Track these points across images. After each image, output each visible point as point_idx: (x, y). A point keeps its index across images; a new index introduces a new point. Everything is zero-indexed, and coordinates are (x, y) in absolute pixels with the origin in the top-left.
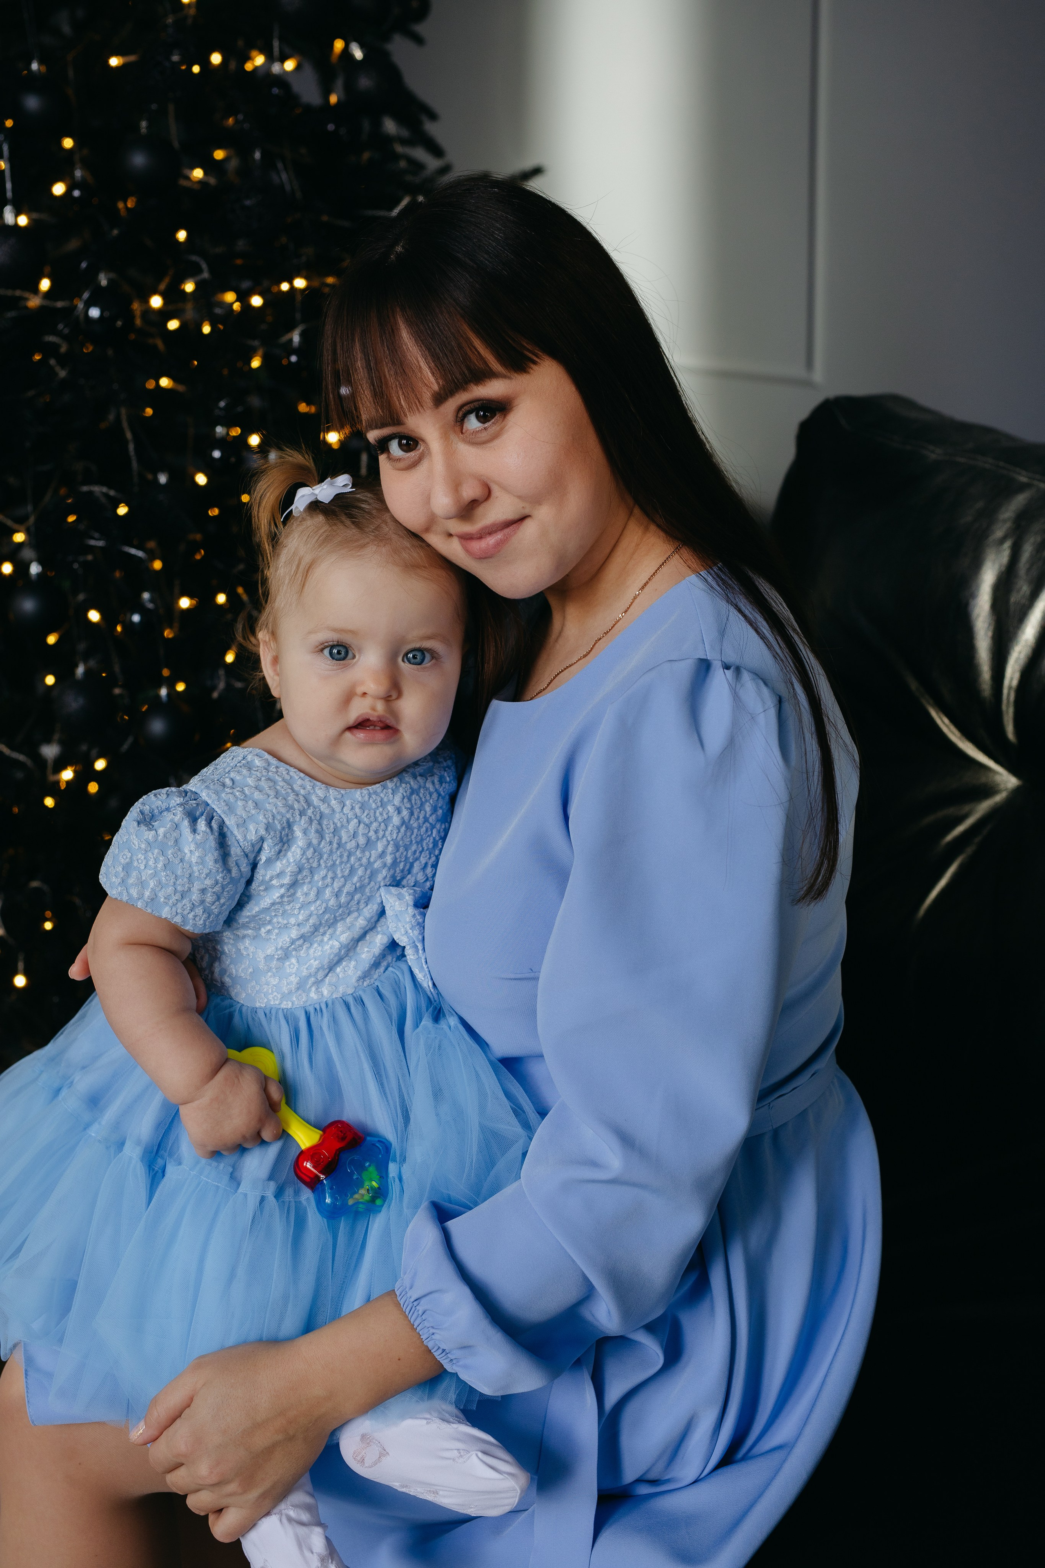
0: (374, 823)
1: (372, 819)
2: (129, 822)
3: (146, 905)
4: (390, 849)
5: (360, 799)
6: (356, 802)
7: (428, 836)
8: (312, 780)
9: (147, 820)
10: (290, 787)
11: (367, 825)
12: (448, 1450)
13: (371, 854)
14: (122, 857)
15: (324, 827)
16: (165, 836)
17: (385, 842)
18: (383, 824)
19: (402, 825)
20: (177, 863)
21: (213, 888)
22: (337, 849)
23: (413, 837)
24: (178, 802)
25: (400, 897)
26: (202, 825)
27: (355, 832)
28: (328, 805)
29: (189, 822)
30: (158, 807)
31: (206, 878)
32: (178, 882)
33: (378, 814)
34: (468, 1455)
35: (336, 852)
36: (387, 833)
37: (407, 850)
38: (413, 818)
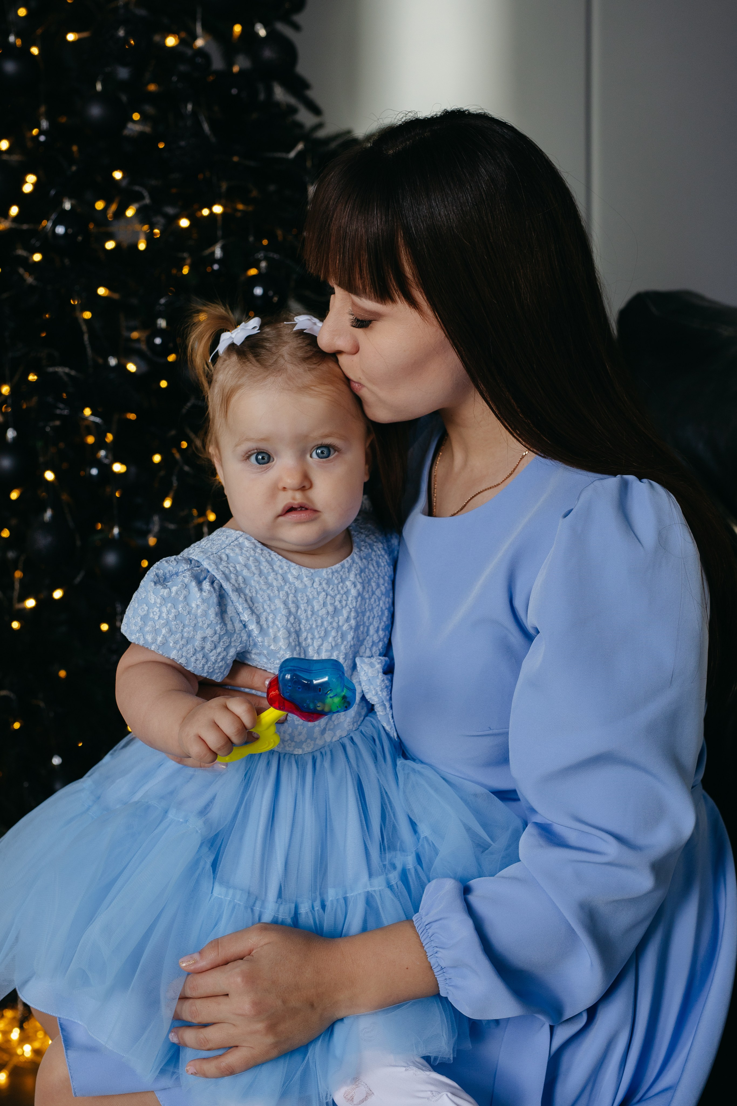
0: (338, 595)
1: (336, 592)
2: (147, 583)
3: (158, 648)
4: (353, 614)
5: (326, 577)
6: (323, 579)
7: (377, 606)
8: (288, 561)
9: (162, 581)
10: (271, 567)
11: (332, 597)
12: (422, 1091)
13: (339, 619)
14: (141, 610)
15: (299, 599)
16: (177, 593)
17: (349, 610)
18: (344, 596)
19: (358, 596)
20: (185, 615)
21: (212, 637)
22: (312, 615)
23: (366, 605)
24: (186, 568)
25: (372, 665)
26: (206, 585)
27: (324, 602)
28: (302, 581)
29: (196, 583)
30: (169, 571)
31: (207, 628)
32: (185, 630)
33: (340, 588)
34: (440, 1095)
35: (311, 618)
36: (349, 602)
37: (364, 616)
38: (365, 591)
